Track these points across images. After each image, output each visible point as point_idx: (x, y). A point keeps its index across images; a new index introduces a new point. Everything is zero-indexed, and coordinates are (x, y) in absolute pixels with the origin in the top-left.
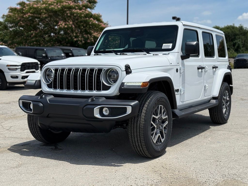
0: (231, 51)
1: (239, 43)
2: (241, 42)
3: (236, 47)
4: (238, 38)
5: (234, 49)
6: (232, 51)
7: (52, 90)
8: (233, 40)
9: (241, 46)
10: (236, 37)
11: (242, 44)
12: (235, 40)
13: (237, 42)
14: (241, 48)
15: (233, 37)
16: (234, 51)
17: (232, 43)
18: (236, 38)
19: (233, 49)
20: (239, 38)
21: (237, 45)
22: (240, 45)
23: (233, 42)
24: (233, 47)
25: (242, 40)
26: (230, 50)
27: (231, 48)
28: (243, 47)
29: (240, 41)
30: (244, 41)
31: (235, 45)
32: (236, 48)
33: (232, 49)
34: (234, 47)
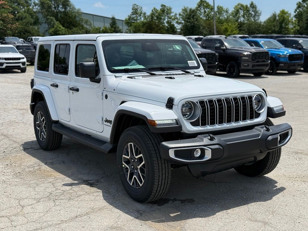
7: (200, 129)
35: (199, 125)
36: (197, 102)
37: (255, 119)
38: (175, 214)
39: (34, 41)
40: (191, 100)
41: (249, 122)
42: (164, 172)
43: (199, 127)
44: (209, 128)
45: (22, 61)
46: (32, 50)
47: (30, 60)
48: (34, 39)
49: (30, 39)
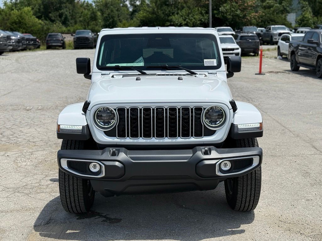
0: (57, 24)
1: (66, 13)
2: (68, 13)
3: (63, 19)
4: (64, 6)
5: (62, 22)
6: (59, 24)
7: (116, 140)
8: (59, 10)
9: (70, 18)
10: (62, 5)
11: (70, 14)
12: (61, 10)
13: (64, 12)
14: (70, 20)
15: (58, 5)
16: (61, 24)
17: (58, 14)
18: (62, 7)
19: (60, 21)
20: (66, 7)
21: (64, 16)
22: (68, 16)
23: (59, 12)
24: (59, 19)
25: (70, 10)
26: (56, 22)
27: (58, 20)
28: (72, 19)
29: (67, 11)
30: (72, 11)
31: (62, 16)
32: (63, 21)
33: (58, 22)
34: (61, 19)
35: (116, 136)
36: (115, 110)
37: (204, 137)
38: (73, 231)
39: (272, 30)
40: (108, 106)
41: (193, 140)
42: (72, 183)
43: (116, 138)
44: (129, 140)
45: (235, 51)
46: (256, 40)
47: (252, 51)
48: (273, 28)
49: (269, 28)
